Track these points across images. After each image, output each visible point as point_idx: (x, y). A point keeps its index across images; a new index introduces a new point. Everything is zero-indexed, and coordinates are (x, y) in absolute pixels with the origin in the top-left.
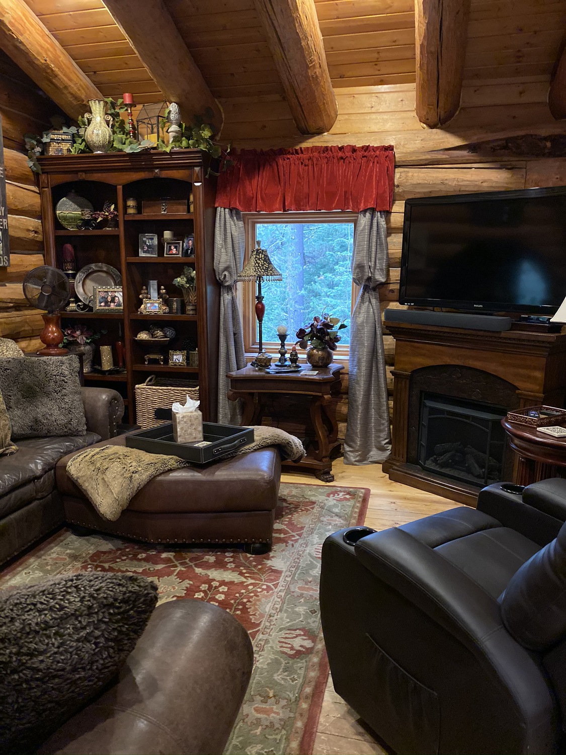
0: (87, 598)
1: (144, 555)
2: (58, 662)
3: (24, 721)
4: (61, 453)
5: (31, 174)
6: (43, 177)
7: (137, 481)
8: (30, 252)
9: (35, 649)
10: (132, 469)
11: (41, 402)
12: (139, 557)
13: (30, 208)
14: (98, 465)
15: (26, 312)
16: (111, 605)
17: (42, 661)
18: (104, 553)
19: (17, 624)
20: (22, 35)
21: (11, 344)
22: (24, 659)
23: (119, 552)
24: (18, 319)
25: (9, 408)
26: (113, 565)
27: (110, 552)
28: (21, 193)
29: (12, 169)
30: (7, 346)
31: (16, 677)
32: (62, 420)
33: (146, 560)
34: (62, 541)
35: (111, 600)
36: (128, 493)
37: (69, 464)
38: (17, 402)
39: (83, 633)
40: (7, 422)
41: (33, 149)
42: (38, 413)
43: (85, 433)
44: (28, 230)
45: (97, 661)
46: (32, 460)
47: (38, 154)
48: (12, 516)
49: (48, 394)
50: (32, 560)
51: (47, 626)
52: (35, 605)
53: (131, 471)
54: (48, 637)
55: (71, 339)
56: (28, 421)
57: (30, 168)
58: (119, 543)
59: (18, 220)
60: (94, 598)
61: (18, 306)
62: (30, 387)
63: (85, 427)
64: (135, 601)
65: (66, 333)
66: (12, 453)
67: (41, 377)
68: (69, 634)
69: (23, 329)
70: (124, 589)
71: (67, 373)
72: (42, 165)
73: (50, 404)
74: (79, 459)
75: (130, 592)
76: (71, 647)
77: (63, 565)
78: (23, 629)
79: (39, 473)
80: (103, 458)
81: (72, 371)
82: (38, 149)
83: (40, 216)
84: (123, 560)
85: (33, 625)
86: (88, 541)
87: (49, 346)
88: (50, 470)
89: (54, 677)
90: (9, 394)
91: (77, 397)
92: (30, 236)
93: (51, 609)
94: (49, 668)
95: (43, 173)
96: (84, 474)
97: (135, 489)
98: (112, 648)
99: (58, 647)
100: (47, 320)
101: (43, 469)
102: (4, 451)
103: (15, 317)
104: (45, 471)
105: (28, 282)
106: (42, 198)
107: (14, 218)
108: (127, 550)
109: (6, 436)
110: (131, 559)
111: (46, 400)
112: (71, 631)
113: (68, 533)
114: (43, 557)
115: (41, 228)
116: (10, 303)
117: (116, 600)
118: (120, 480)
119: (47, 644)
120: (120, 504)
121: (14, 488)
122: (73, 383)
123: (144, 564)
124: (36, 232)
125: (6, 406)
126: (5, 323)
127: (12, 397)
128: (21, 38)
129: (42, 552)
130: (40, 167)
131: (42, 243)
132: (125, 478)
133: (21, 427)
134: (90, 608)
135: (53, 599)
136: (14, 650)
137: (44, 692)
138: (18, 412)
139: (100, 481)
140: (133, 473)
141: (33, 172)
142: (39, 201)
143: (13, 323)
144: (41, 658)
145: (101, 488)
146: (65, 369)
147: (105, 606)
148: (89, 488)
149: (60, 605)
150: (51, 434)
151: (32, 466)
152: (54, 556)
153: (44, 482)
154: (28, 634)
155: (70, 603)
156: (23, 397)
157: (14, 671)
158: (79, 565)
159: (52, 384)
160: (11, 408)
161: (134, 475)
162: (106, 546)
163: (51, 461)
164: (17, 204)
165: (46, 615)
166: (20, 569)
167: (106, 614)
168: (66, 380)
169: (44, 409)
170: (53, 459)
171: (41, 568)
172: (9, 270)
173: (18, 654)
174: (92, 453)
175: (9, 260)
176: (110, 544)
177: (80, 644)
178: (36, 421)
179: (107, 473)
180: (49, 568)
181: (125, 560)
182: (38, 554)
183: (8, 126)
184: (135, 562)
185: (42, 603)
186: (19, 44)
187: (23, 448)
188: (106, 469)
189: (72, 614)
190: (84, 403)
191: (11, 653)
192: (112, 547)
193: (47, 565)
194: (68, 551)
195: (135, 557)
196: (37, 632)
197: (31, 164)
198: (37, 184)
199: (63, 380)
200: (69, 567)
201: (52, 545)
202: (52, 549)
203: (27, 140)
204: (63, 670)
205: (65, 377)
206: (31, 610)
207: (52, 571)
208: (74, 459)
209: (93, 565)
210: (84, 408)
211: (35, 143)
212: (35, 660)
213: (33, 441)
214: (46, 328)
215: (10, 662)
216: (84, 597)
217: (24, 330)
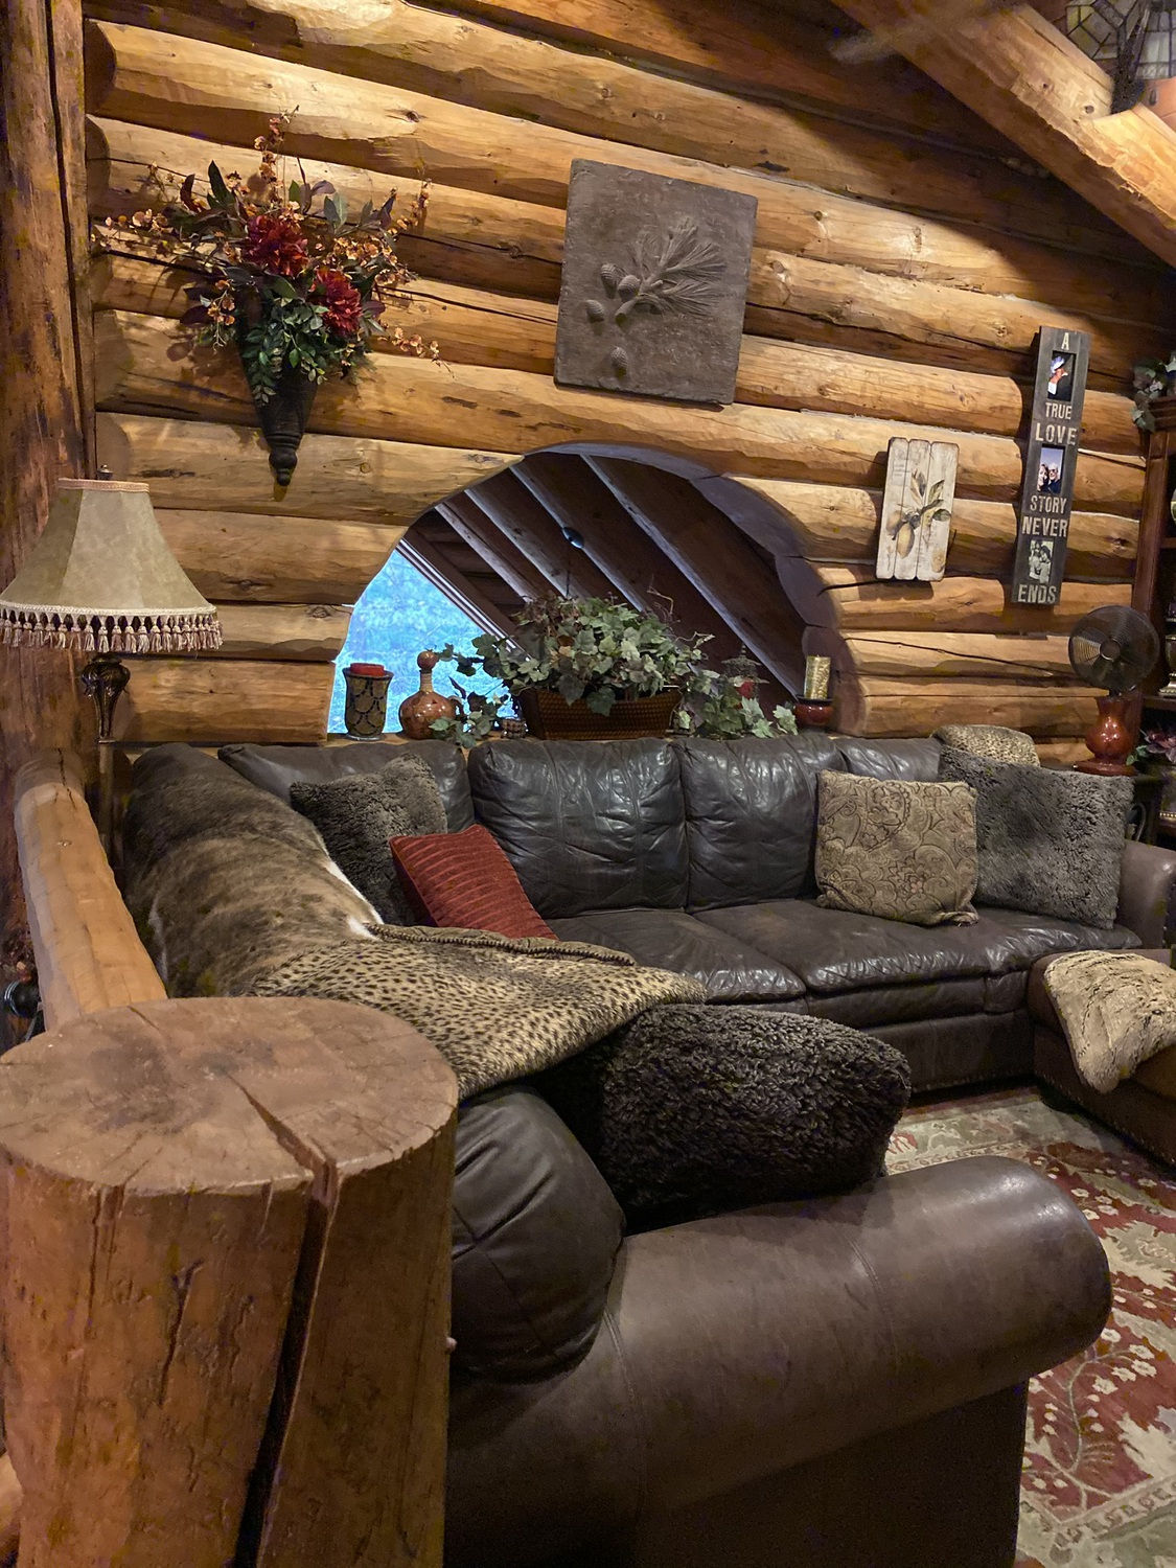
0: (812, 1044)
1: (1152, 1183)
2: (754, 1101)
3: (704, 1153)
4: (1050, 946)
5: (1136, 433)
6: (1157, 438)
7: (1158, 1029)
8: (1108, 580)
9: (732, 1073)
10: (1155, 1005)
11: (1038, 848)
12: (1142, 1182)
13: (1119, 499)
14: (1098, 981)
15: (1077, 690)
16: (837, 1065)
17: (735, 1090)
18: (1079, 1149)
19: (725, 1036)
20: (1145, 184)
21: (1025, 743)
22: (718, 1076)
23: (1107, 1159)
24: (1056, 701)
25: (981, 847)
26: (1085, 1176)
27: (1089, 1152)
28: (1107, 470)
29: (1096, 429)
30: (1013, 745)
31: (704, 1091)
32: (1071, 889)
33: (1150, 1192)
34: (1017, 1104)
35: (838, 1058)
36: (1136, 1048)
37: (1051, 966)
38: (997, 841)
39: (791, 1081)
40: (972, 870)
41: (1148, 386)
42: (1028, 867)
43: (1110, 925)
44: (1109, 539)
45: (803, 1129)
46: (993, 943)
47: (1154, 396)
48: (935, 1023)
49: (1053, 837)
50: (954, 1111)
51: (755, 1055)
52: (753, 1027)
53: (1152, 1008)
54: (752, 1067)
55: (1155, 751)
56: (1007, 878)
57: (1135, 422)
58: (1116, 1146)
59: (1092, 520)
60: (820, 1048)
61: (1061, 678)
62: (1026, 819)
63: (1114, 915)
64: (868, 1074)
65: (1147, 739)
66: (966, 924)
67: (1050, 804)
68: (774, 1074)
69: (1064, 720)
70: (861, 1053)
71: (1100, 806)
72: (1156, 415)
73: (1053, 855)
74: (1070, 963)
75: (866, 1059)
76: (773, 1091)
77: (999, 1139)
78: (729, 1045)
79: (994, 968)
80: (1111, 972)
81: (1111, 804)
82: (1159, 385)
83: (1137, 510)
84: (1106, 1174)
85: (740, 1045)
86: (1062, 1121)
87: (1099, 755)
88: (1020, 969)
89: (747, 1117)
90: (988, 824)
91: (1109, 856)
92: (1110, 551)
93: (767, 1038)
94: (739, 1102)
95: (1159, 429)
96: (1070, 990)
97: (1152, 1045)
98: (825, 1120)
99: (758, 1083)
100: (1104, 708)
101: (1006, 963)
102: (954, 916)
103: (1052, 695)
104: (1008, 968)
105: (1080, 634)
106: (1147, 478)
107: (1086, 517)
108: (1125, 1163)
109: (964, 892)
110: (1123, 1179)
111: (1047, 847)
112: (777, 1071)
113: (1034, 1096)
114: (974, 1115)
115: (1136, 535)
116: (1047, 670)
117: (844, 1061)
118: (1127, 1020)
119: (748, 1074)
120: (1117, 1062)
121: (944, 976)
122: (1107, 828)
123: (1142, 1195)
124: (1123, 542)
125: (978, 842)
126: (1031, 706)
127: (992, 831)
128: (1142, 191)
129: (977, 1107)
130: (1154, 419)
131: (1133, 561)
132: (1136, 1017)
133: (995, 886)
134: (810, 1056)
135: (775, 1029)
136: (711, 1062)
137: (730, 1129)
138: (995, 858)
139: (1092, 1008)
140: (1154, 1012)
141: (1139, 429)
142: (1142, 483)
143: (1046, 707)
144: (736, 1085)
145: (1090, 1022)
146: (1098, 800)
147: (829, 1062)
148: (1072, 1017)
149: (779, 1038)
150: (1046, 911)
151: (990, 954)
152: (993, 1119)
153: (1002, 987)
154: (733, 1053)
155: (790, 1040)
156: (1010, 833)
157: (703, 1085)
158: (1025, 1149)
159: (1066, 820)
160: (984, 848)
161: (1154, 1017)
162: (1088, 1139)
163: (1025, 954)
164: (1094, 491)
165: (758, 1041)
166: (930, 1115)
167: (827, 1074)
168: (1095, 820)
169: (1041, 863)
170: (1030, 952)
171: (962, 1128)
172: (1056, 611)
173: (714, 1068)
174: (1097, 959)
175: (1058, 594)
176: (1098, 1141)
177: (784, 1093)
178: (1022, 880)
179: (1109, 1000)
180: (974, 1132)
181: (1110, 1176)
182: (970, 1107)
183: (1103, 351)
184: (1127, 1187)
185: (761, 1028)
186: (1137, 203)
187: (987, 921)
188: (1110, 992)
189: (787, 1054)
190: (1122, 870)
191: (707, 1063)
192: (1100, 1147)
193: (973, 1128)
194: (1019, 1123)
195: (1133, 1181)
196: (742, 1055)
197: (1138, 414)
198: (1143, 450)
199: (1089, 819)
200: (1007, 1145)
201: (997, 1103)
202: (996, 1108)
203: (1137, 371)
204: (756, 1113)
205: (1094, 813)
206: (746, 1030)
207: (977, 1138)
208: (1061, 961)
209: (1049, 1159)
210: (1121, 880)
211: (1153, 374)
212: (729, 1084)
213: (1006, 913)
214: (1100, 723)
215: (702, 1072)
216: (808, 1041)
217: (1066, 724)
